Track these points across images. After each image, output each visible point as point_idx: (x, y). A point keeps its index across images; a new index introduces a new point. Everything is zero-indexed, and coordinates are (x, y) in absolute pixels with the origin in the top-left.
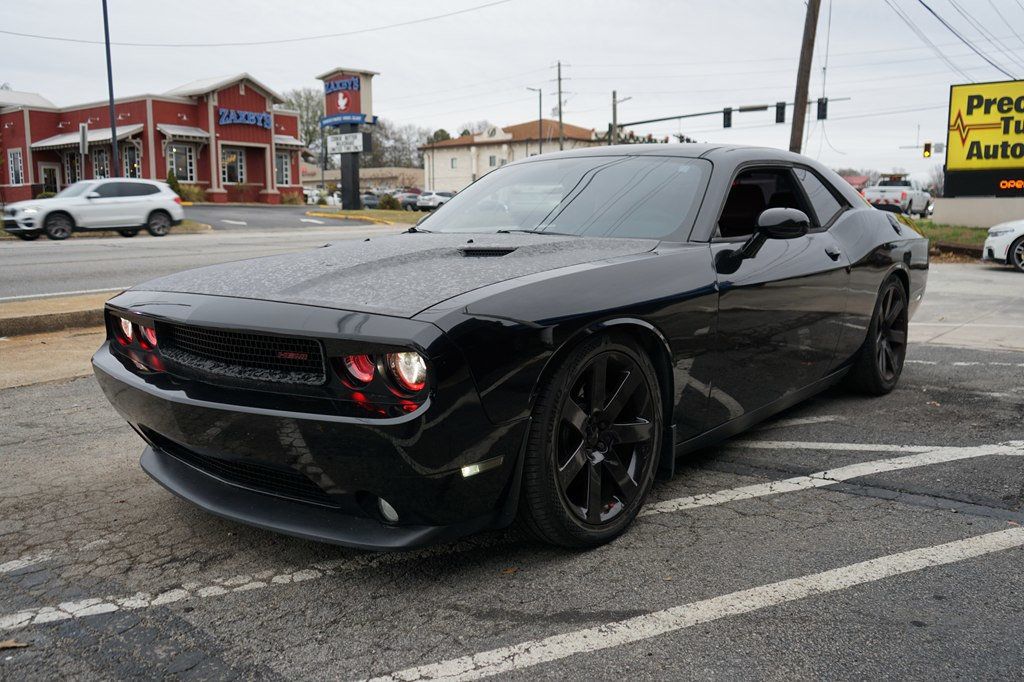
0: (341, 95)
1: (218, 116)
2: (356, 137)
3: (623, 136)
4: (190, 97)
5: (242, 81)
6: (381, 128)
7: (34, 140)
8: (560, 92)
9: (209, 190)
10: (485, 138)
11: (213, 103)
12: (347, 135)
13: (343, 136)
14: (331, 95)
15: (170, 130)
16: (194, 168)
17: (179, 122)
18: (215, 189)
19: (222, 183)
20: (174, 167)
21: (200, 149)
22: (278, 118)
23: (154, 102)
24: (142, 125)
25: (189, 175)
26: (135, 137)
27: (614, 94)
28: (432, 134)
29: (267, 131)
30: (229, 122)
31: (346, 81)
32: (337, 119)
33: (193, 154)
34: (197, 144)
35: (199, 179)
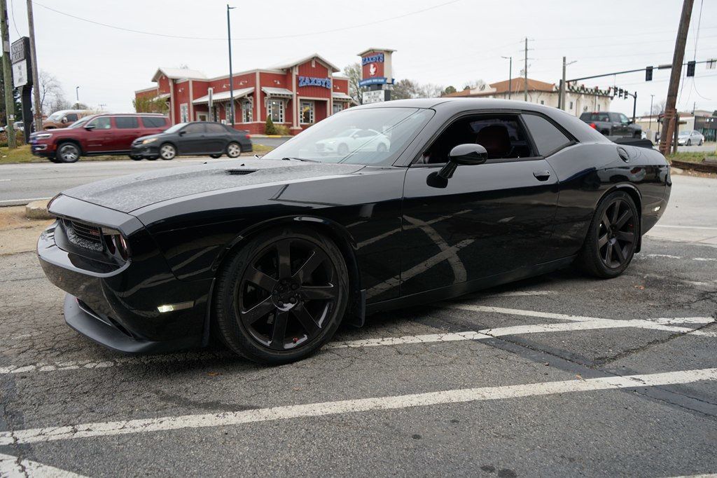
0: (372, 66)
1: (298, 81)
2: (380, 93)
3: (576, 88)
4: (283, 69)
5: (313, 58)
6: (410, 86)
7: (194, 99)
8: (526, 59)
9: (292, 128)
10: (478, 91)
11: (295, 73)
12: (375, 92)
13: (372, 92)
14: (366, 66)
15: (269, 91)
16: (283, 114)
17: (275, 86)
18: (295, 127)
19: (299, 123)
20: (271, 113)
21: (287, 102)
22: (336, 81)
23: (260, 73)
24: (253, 88)
25: (280, 118)
26: (249, 95)
27: (564, 59)
28: (444, 89)
29: (329, 90)
30: (305, 84)
31: (376, 56)
32: (369, 81)
33: (283, 105)
34: (285, 99)
35: (286, 121)
